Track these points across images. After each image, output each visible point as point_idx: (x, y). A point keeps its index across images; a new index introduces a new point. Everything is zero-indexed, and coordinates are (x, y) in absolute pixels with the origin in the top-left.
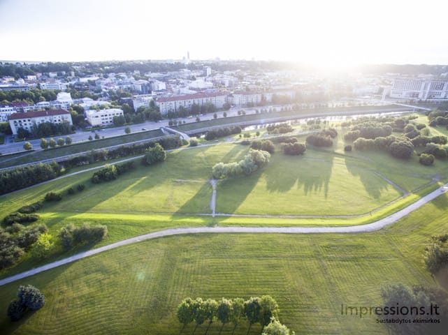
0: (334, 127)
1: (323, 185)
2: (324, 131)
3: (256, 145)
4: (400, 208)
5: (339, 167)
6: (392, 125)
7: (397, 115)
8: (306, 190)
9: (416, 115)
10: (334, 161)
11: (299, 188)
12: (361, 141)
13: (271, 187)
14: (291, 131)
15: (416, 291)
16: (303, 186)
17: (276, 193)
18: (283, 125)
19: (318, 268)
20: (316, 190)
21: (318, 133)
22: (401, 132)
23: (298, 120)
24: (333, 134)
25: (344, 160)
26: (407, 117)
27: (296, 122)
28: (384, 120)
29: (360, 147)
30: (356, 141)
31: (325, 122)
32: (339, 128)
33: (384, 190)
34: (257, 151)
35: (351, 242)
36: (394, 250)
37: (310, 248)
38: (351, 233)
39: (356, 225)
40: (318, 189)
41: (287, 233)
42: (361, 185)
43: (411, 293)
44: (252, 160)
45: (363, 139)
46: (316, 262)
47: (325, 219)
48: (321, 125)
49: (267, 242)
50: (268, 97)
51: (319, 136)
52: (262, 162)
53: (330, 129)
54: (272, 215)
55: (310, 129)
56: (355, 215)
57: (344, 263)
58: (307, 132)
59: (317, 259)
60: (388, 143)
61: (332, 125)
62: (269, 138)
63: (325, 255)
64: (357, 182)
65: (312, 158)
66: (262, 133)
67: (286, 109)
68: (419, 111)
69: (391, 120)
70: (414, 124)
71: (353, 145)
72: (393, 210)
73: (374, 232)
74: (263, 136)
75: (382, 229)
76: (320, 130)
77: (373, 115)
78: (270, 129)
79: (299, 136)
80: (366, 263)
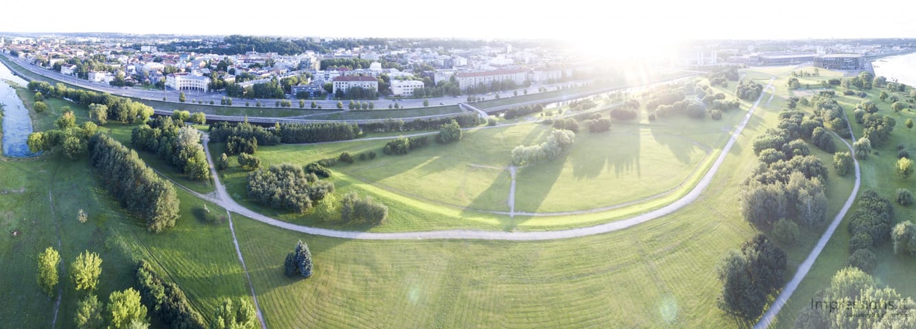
0: (635, 98)
1: (634, 160)
2: (626, 102)
3: (559, 125)
4: (709, 167)
5: (646, 138)
6: (683, 89)
7: (686, 80)
8: (617, 171)
9: (699, 78)
10: (641, 133)
11: (609, 169)
12: (661, 109)
13: (579, 173)
14: (594, 106)
15: (744, 250)
16: (613, 167)
17: (584, 180)
18: (585, 101)
19: (646, 276)
20: (627, 169)
21: (621, 106)
22: (693, 94)
23: (600, 95)
24: (635, 105)
25: (649, 130)
26: (694, 81)
27: (598, 97)
28: (677, 86)
29: (664, 115)
30: (657, 109)
31: (626, 94)
32: (640, 98)
33: (692, 153)
34: (561, 130)
35: (675, 223)
36: (715, 215)
37: (633, 248)
38: (673, 212)
39: (675, 200)
40: (630, 167)
41: (602, 234)
42: (671, 154)
43: (741, 255)
44: (555, 142)
45: (663, 106)
46: (643, 266)
47: (643, 203)
48: (623, 97)
49: (579, 252)
50: (569, 73)
51: (622, 108)
52: (567, 144)
53: (632, 101)
54: (583, 210)
55: (613, 102)
56: (673, 189)
57: (673, 255)
58: (611, 106)
59: (643, 263)
60: (684, 106)
61: (633, 96)
62: (573, 115)
63: (651, 253)
64: (666, 151)
65: (618, 132)
66: (564, 110)
67: (587, 83)
68: (701, 75)
69: (682, 85)
70: (700, 86)
71: (655, 114)
72: (704, 171)
73: (694, 202)
74: (566, 113)
75: (700, 195)
76: (623, 103)
77: (667, 83)
78: (573, 106)
79: (602, 111)
80: (696, 244)
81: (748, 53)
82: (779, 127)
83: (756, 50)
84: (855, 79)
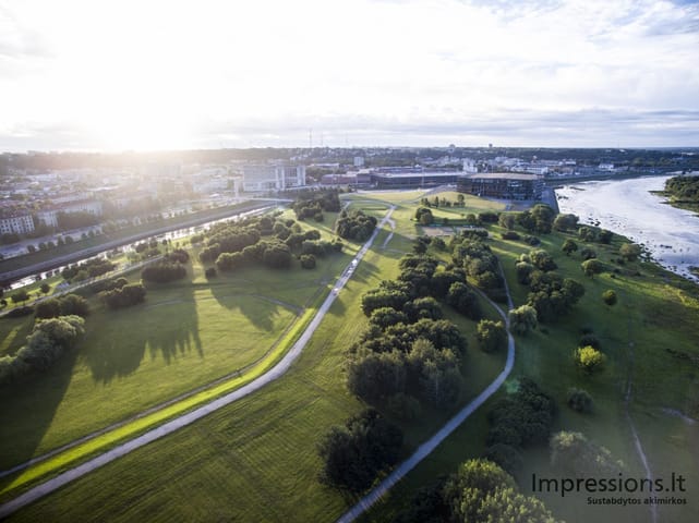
0: (181, 247)
1: (191, 337)
2: (167, 255)
3: (47, 310)
4: (301, 332)
5: (207, 304)
6: (257, 227)
7: (259, 213)
8: (167, 356)
9: (280, 209)
10: (197, 297)
11: (154, 356)
12: (225, 258)
13: (103, 375)
14: (113, 268)
15: (349, 426)
16: (160, 353)
17: (115, 380)
18: (93, 261)
19: (227, 467)
20: (182, 350)
21: (159, 262)
22: (271, 233)
23: (119, 249)
24: (182, 256)
25: (209, 291)
26: (271, 213)
27: (116, 252)
28: (246, 223)
29: (227, 266)
30: (218, 260)
31: (165, 242)
32: (189, 246)
33: (276, 316)
34: (54, 319)
35: (258, 404)
36: (312, 389)
37: (205, 442)
38: (255, 391)
39: (256, 377)
40: (186, 347)
41: (158, 440)
42: (246, 320)
43: (346, 431)
44: (46, 340)
45: (228, 254)
46: (222, 458)
47: (210, 388)
48: (160, 248)
49: (126, 473)
50: (49, 219)
51: (161, 265)
52: (70, 337)
53: (177, 251)
54: (121, 421)
55: (144, 258)
56: (252, 365)
57: (260, 438)
58: (141, 264)
59: (221, 455)
60: (260, 250)
61: (178, 244)
62: (73, 290)
63: (230, 442)
64: (237, 317)
65: (161, 304)
66: (53, 285)
67: (91, 233)
68: (282, 203)
69: (254, 222)
70: (281, 221)
71: (216, 268)
72: (294, 337)
73: (281, 377)
74: (57, 290)
75: (290, 368)
76: (161, 257)
77: (230, 219)
78: (67, 275)
79: (127, 274)
80: (288, 423)
81: (355, 169)
82: (399, 279)
83: (367, 165)
84: (522, 216)
